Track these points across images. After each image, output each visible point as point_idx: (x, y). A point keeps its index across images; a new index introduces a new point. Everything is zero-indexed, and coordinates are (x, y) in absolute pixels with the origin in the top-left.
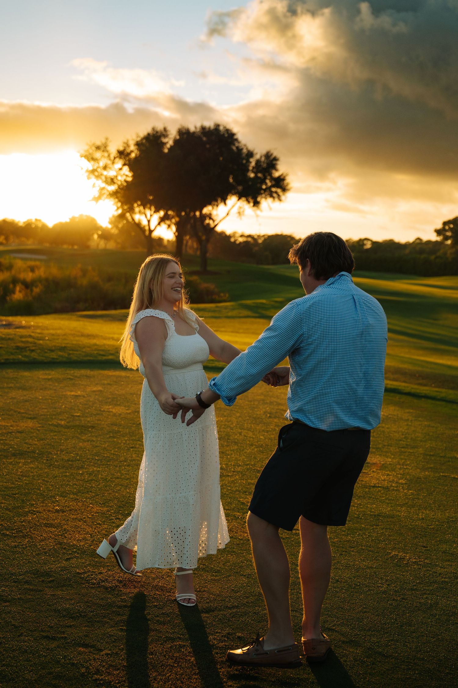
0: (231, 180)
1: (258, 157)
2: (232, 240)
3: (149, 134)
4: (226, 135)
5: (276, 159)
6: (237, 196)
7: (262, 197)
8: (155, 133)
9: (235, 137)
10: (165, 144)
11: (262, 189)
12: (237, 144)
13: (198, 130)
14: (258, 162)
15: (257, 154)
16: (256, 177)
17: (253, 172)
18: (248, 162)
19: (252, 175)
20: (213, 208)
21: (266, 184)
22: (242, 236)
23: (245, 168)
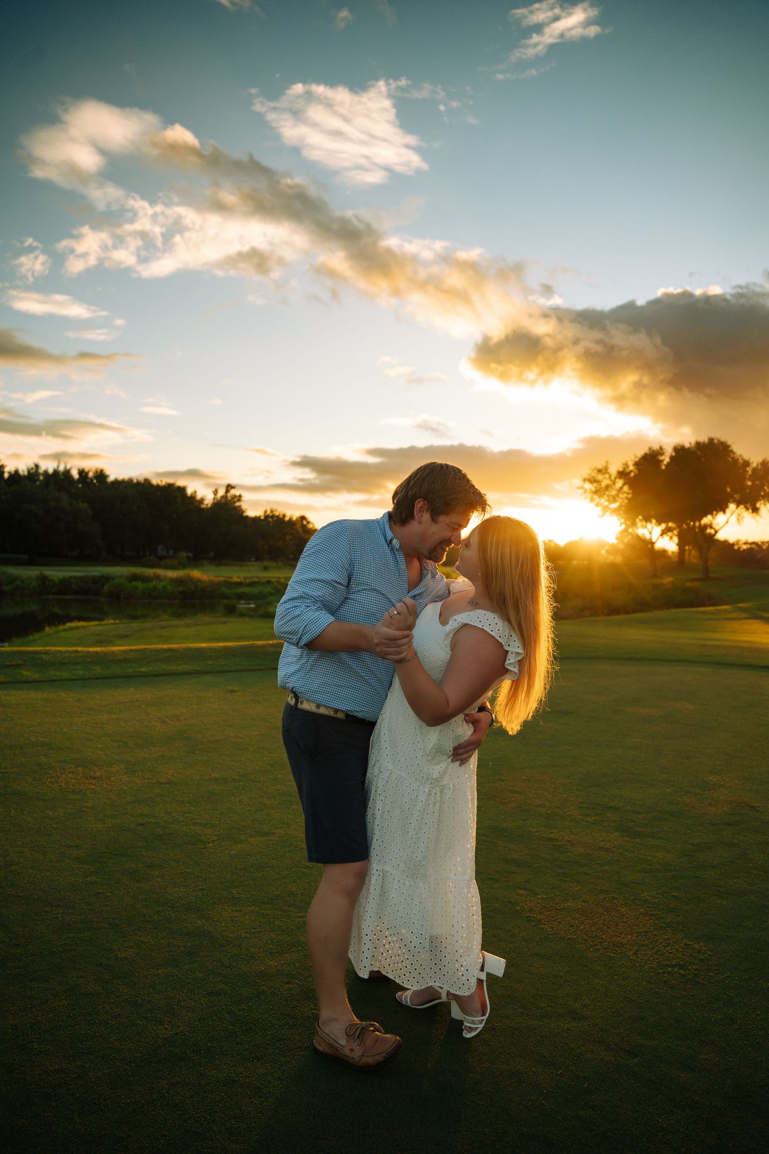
0: (728, 490)
1: (754, 465)
2: (736, 547)
3: (646, 454)
4: (721, 448)
6: (736, 504)
7: (761, 504)
8: (652, 452)
9: (730, 448)
10: (662, 461)
11: (760, 495)
12: (732, 455)
13: (693, 445)
14: (755, 470)
15: (753, 462)
16: (754, 484)
17: (751, 480)
18: (745, 471)
19: (749, 483)
20: (713, 518)
21: (764, 491)
22: (745, 543)
23: (742, 477)
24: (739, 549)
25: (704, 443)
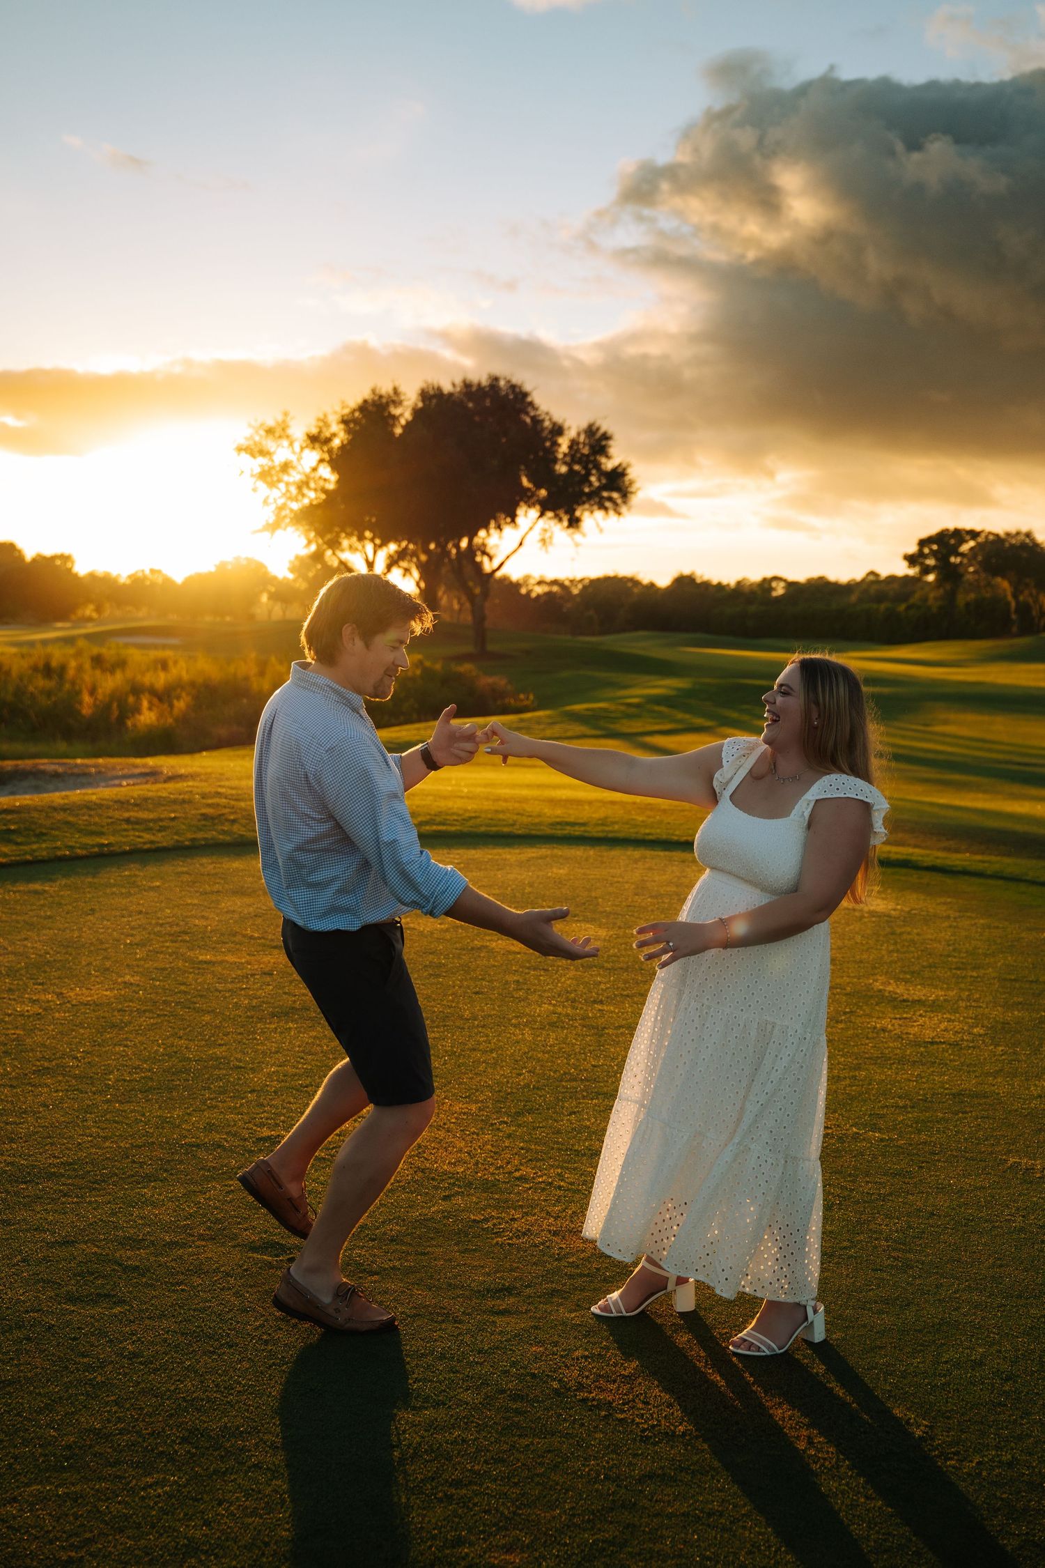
0: (525, 481)
1: (571, 433)
2: (523, 591)
3: (365, 401)
4: (512, 396)
5: (606, 437)
6: (537, 510)
7: (584, 510)
8: (377, 399)
9: (529, 399)
10: (397, 418)
11: (582, 494)
12: (532, 412)
13: (458, 389)
14: (573, 444)
15: (569, 428)
16: (571, 472)
17: (565, 463)
18: (555, 444)
19: (563, 469)
20: (490, 534)
21: (590, 484)
22: (540, 583)
23: (550, 457)
24: (528, 594)
25: (479, 384)
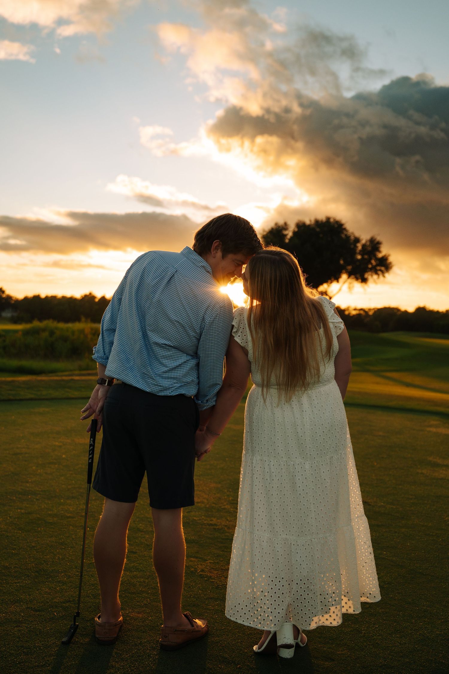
0: (342, 262)
1: (363, 242)
2: (347, 313)
3: (272, 229)
4: (336, 226)
5: (379, 243)
6: (347, 274)
7: (369, 275)
8: (277, 228)
9: (344, 227)
10: (286, 235)
11: (368, 268)
12: (345, 232)
13: (313, 222)
14: (364, 246)
15: (363, 240)
16: (363, 258)
17: (360, 254)
18: (356, 247)
19: (359, 257)
20: (328, 286)
21: (371, 264)
22: (355, 309)
23: (353, 252)
24: (349, 314)
25: (322, 221)
